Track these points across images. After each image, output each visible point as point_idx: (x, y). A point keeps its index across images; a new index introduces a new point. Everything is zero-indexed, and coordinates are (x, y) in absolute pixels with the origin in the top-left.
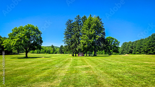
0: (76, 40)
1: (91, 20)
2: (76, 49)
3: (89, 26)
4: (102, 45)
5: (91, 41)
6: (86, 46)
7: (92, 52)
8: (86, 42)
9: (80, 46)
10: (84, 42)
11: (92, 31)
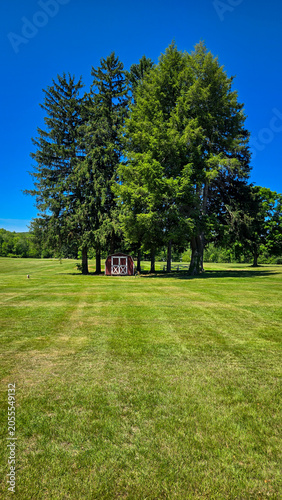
0: (97, 186)
1: (176, 65)
2: (92, 235)
3: (168, 96)
4: (234, 215)
5: (178, 184)
6: (149, 215)
7: (182, 250)
8: (145, 195)
9: (118, 221)
10: (134, 190)
11: (181, 129)
